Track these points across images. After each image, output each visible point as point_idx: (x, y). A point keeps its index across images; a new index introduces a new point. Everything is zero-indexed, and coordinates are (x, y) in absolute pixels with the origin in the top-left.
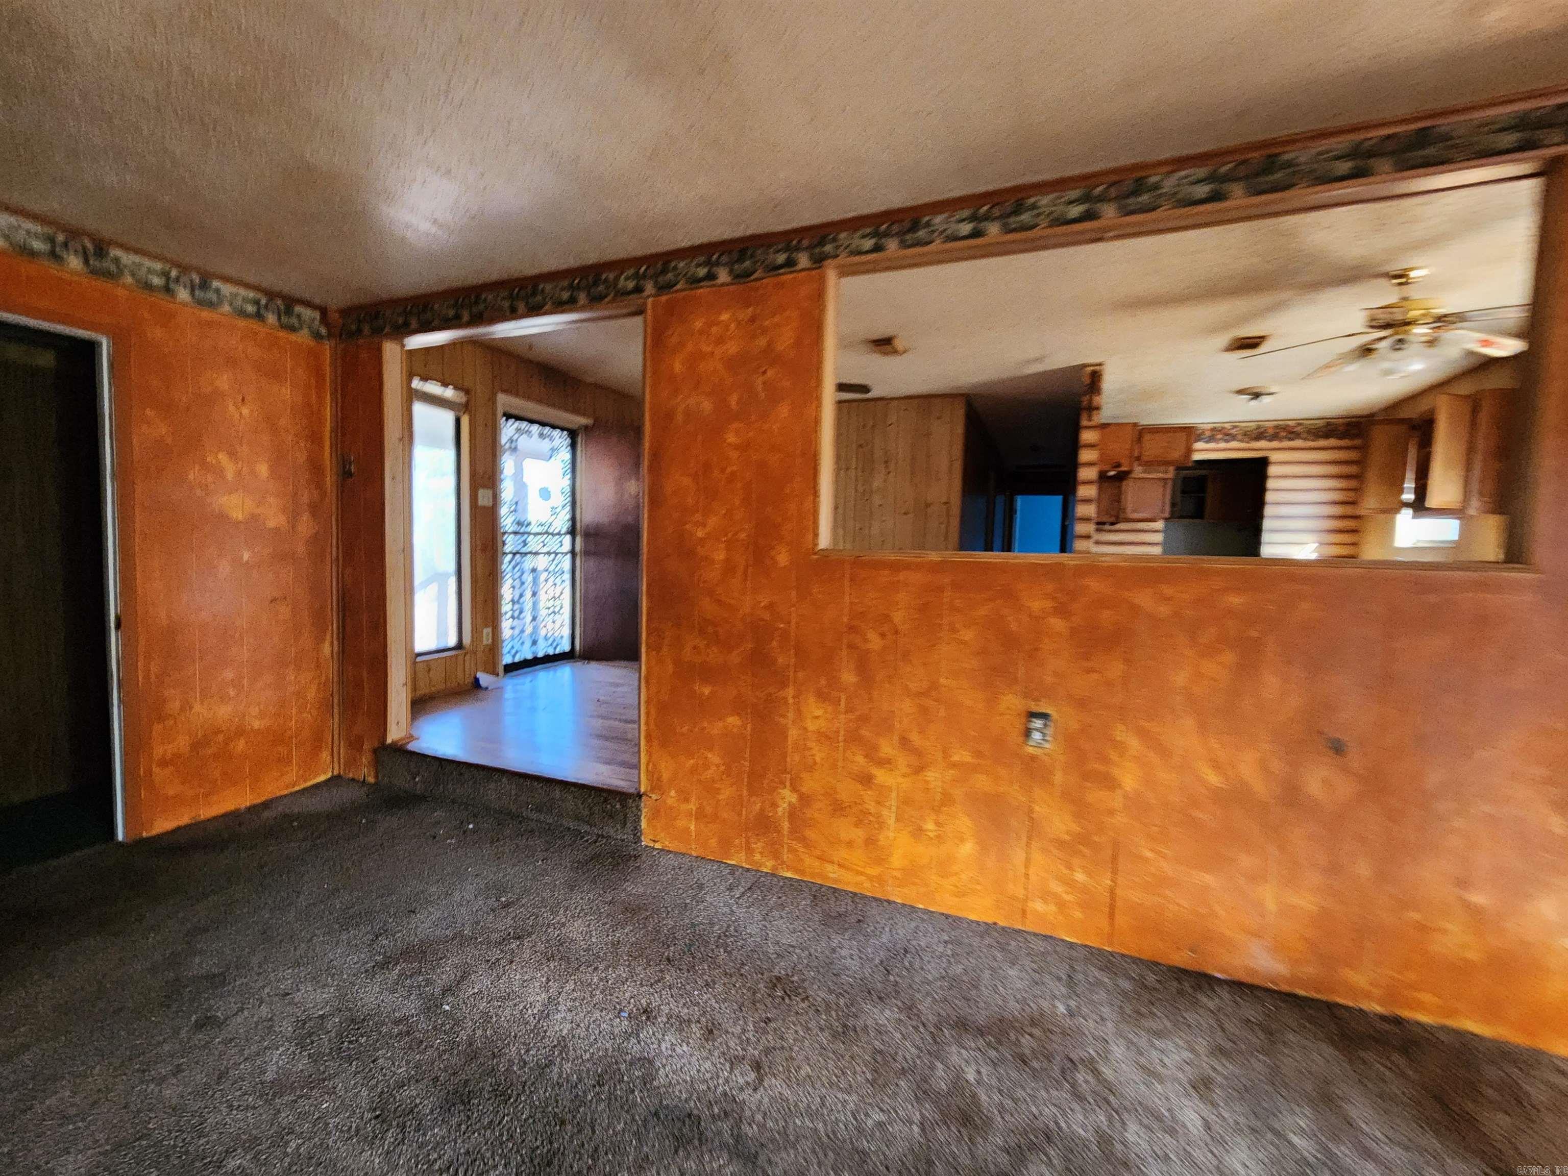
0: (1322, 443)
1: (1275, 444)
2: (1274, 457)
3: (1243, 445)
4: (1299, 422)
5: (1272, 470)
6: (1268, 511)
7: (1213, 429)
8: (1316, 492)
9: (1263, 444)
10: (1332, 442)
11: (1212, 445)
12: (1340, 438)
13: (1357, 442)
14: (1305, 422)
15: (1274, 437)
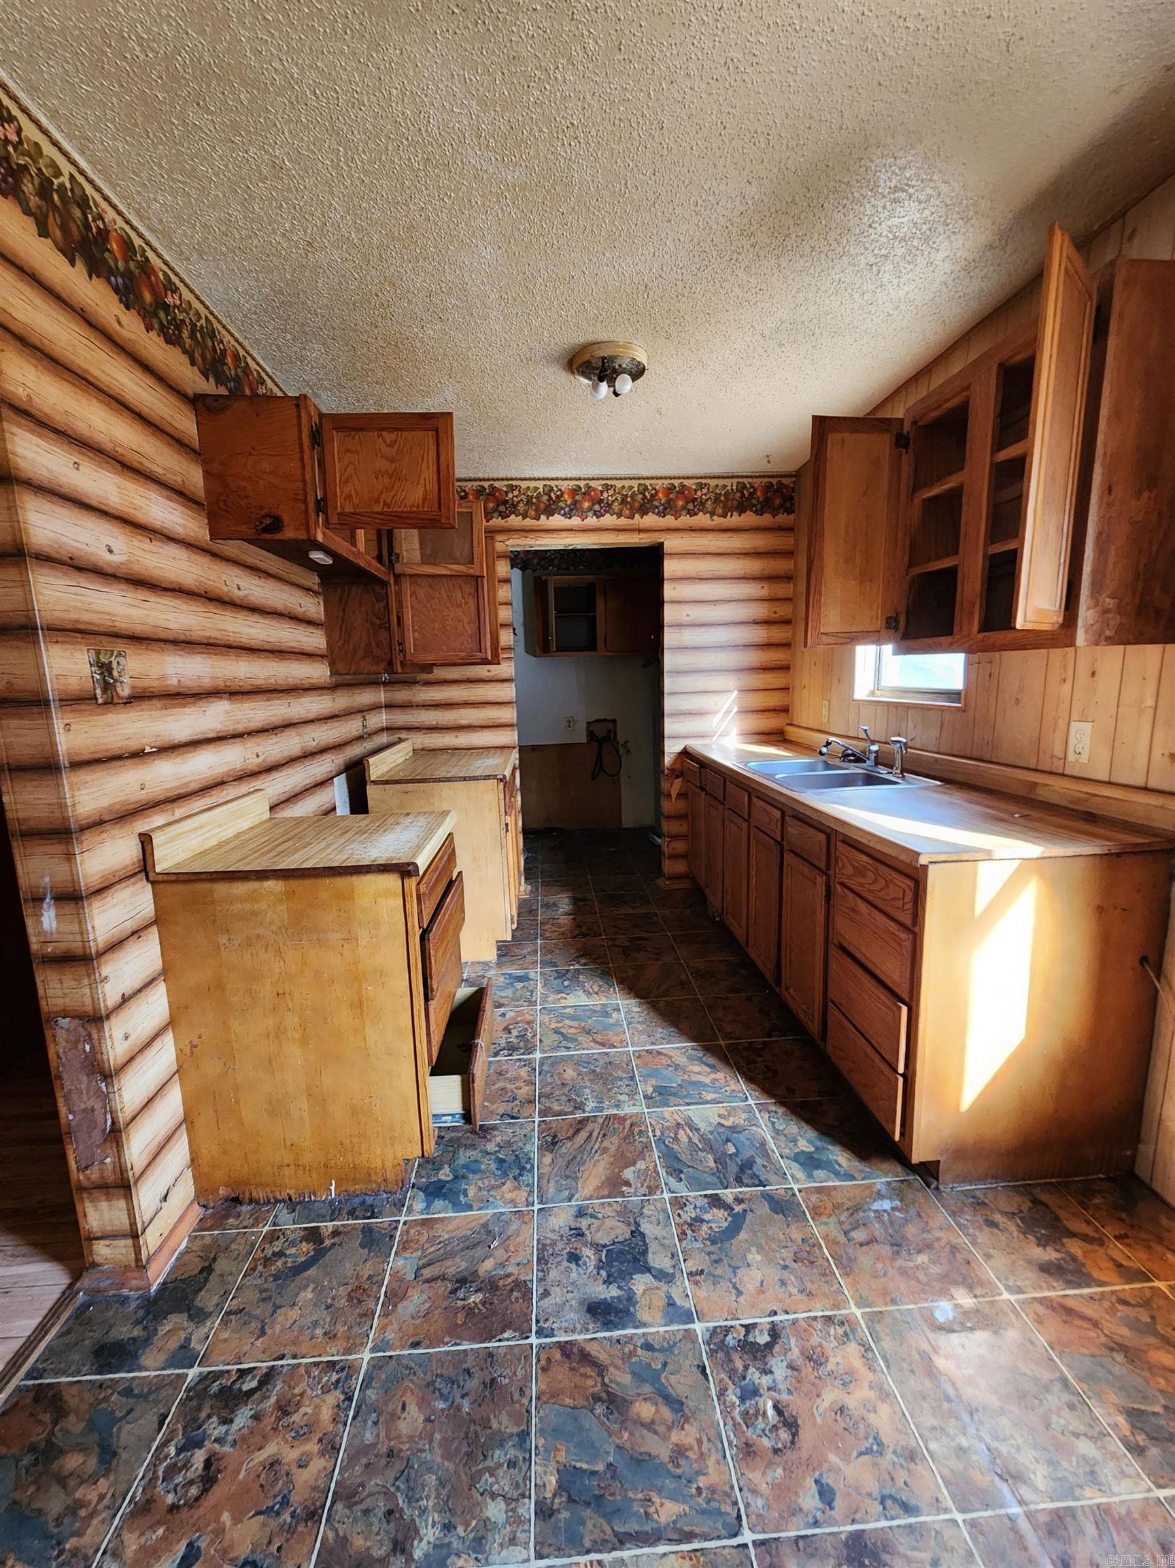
0: (734, 520)
1: (669, 521)
2: (671, 543)
3: (623, 521)
4: (702, 481)
5: (670, 567)
6: (670, 637)
7: (575, 491)
8: (733, 605)
9: (651, 520)
10: (749, 518)
11: (575, 521)
12: (760, 512)
13: (783, 519)
14: (712, 483)
15: (667, 508)
